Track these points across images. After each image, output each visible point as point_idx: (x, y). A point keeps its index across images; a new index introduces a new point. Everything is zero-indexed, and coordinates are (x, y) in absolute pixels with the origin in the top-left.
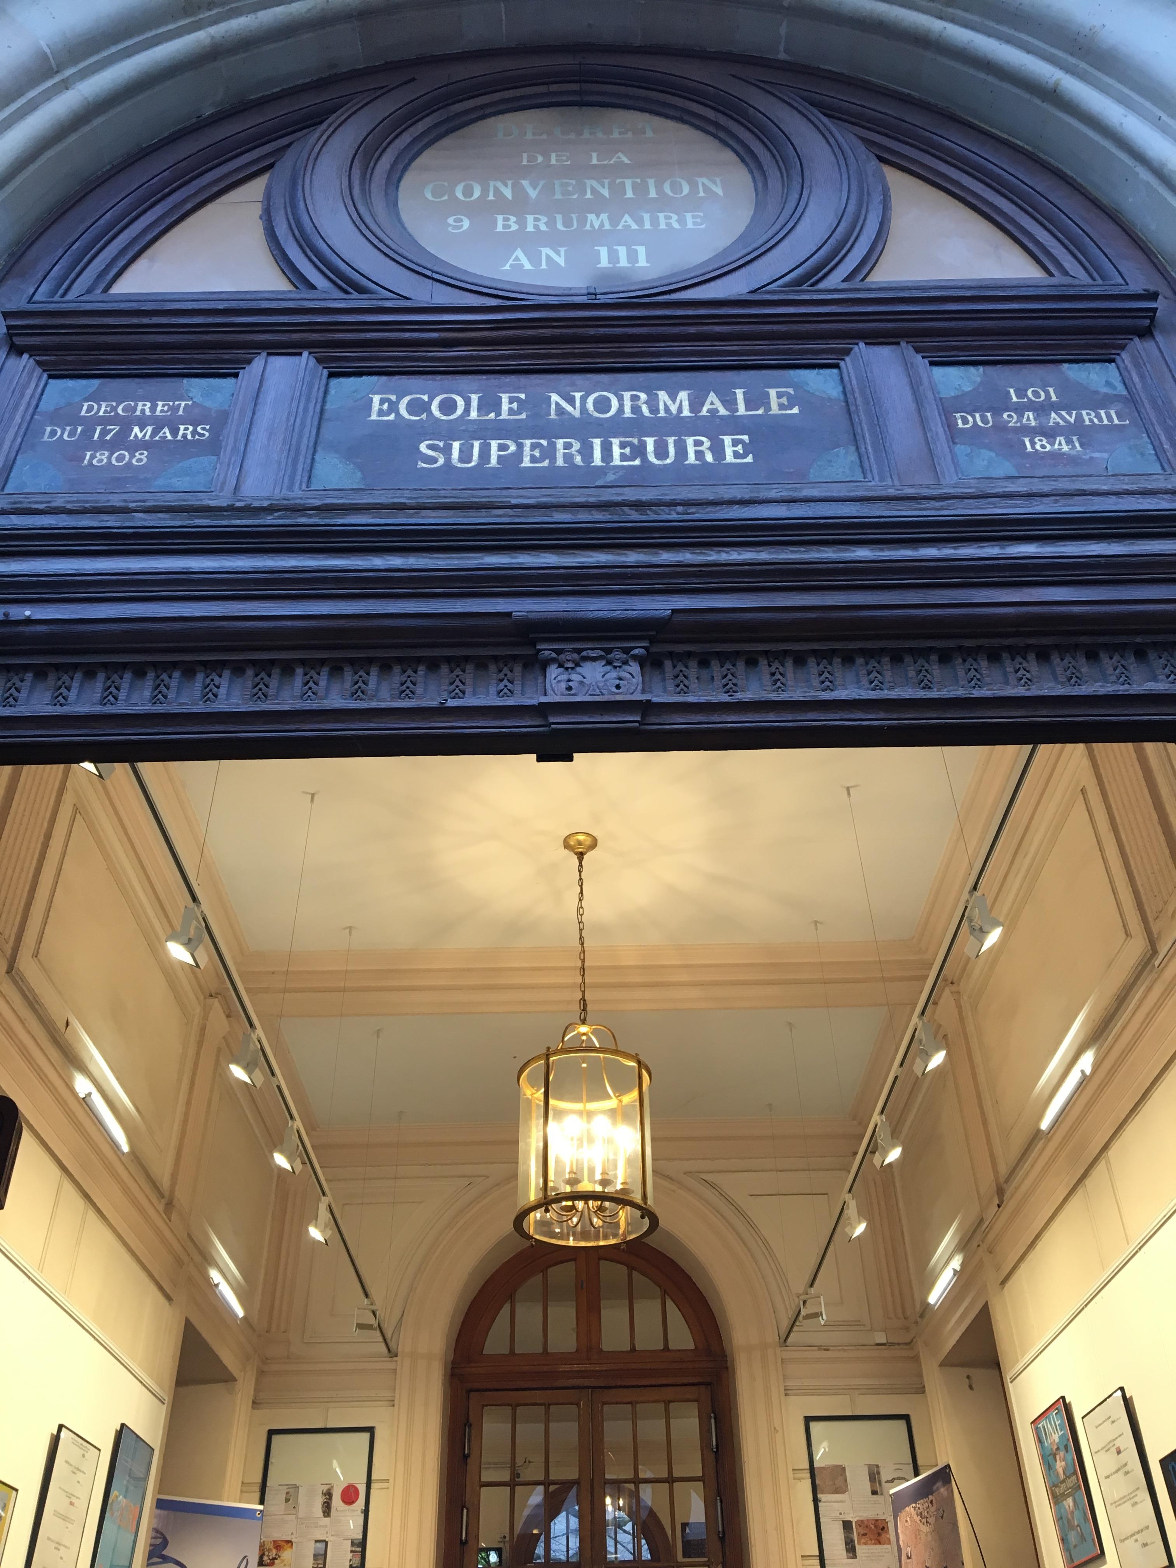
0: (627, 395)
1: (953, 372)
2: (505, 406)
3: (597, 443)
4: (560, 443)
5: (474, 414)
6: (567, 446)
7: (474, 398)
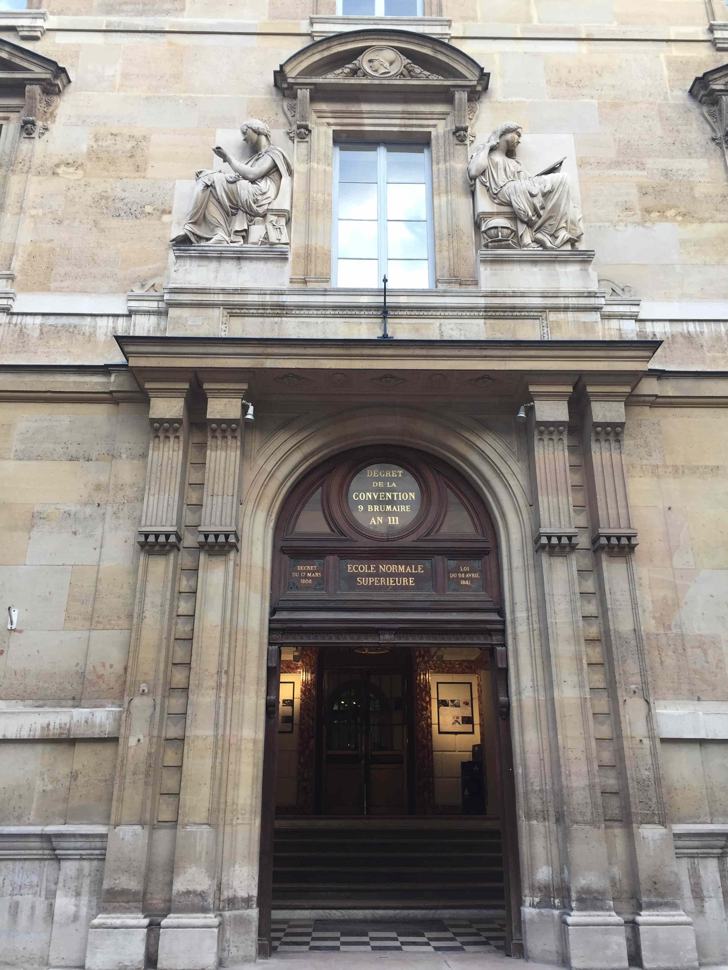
0: (393, 566)
1: (452, 562)
2: (372, 569)
3: (388, 579)
4: (381, 579)
5: (366, 571)
6: (383, 580)
7: (366, 566)
